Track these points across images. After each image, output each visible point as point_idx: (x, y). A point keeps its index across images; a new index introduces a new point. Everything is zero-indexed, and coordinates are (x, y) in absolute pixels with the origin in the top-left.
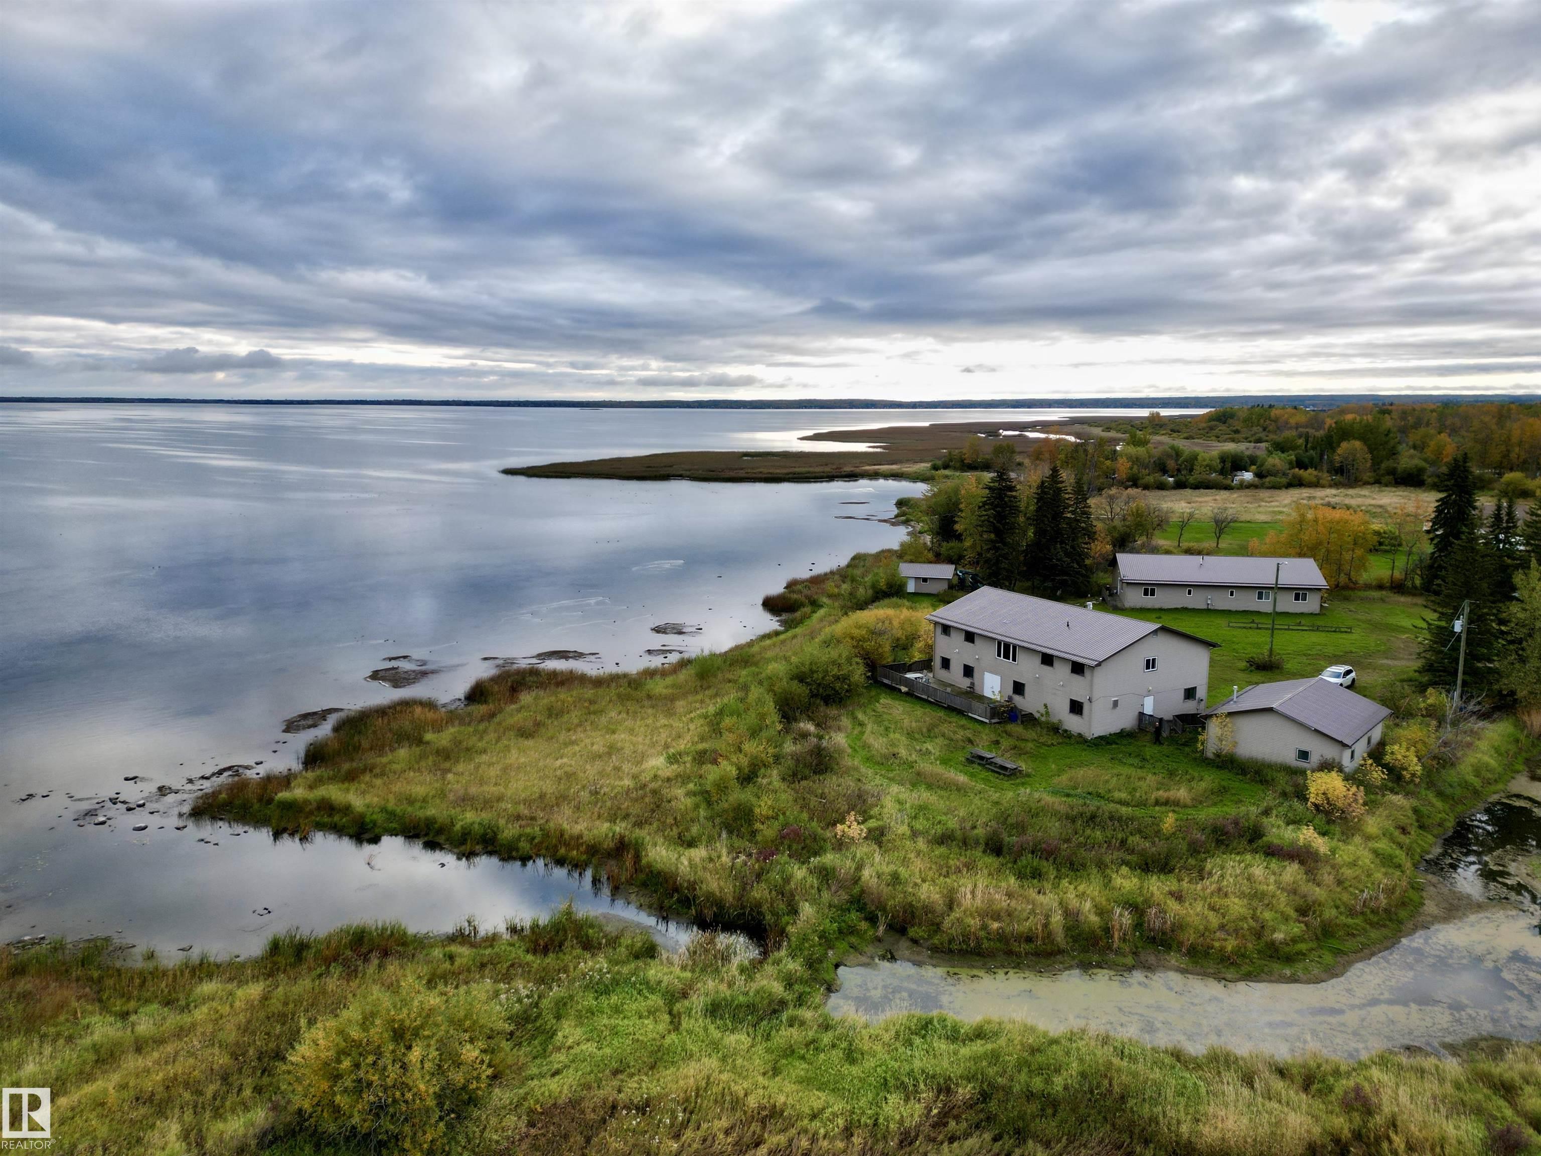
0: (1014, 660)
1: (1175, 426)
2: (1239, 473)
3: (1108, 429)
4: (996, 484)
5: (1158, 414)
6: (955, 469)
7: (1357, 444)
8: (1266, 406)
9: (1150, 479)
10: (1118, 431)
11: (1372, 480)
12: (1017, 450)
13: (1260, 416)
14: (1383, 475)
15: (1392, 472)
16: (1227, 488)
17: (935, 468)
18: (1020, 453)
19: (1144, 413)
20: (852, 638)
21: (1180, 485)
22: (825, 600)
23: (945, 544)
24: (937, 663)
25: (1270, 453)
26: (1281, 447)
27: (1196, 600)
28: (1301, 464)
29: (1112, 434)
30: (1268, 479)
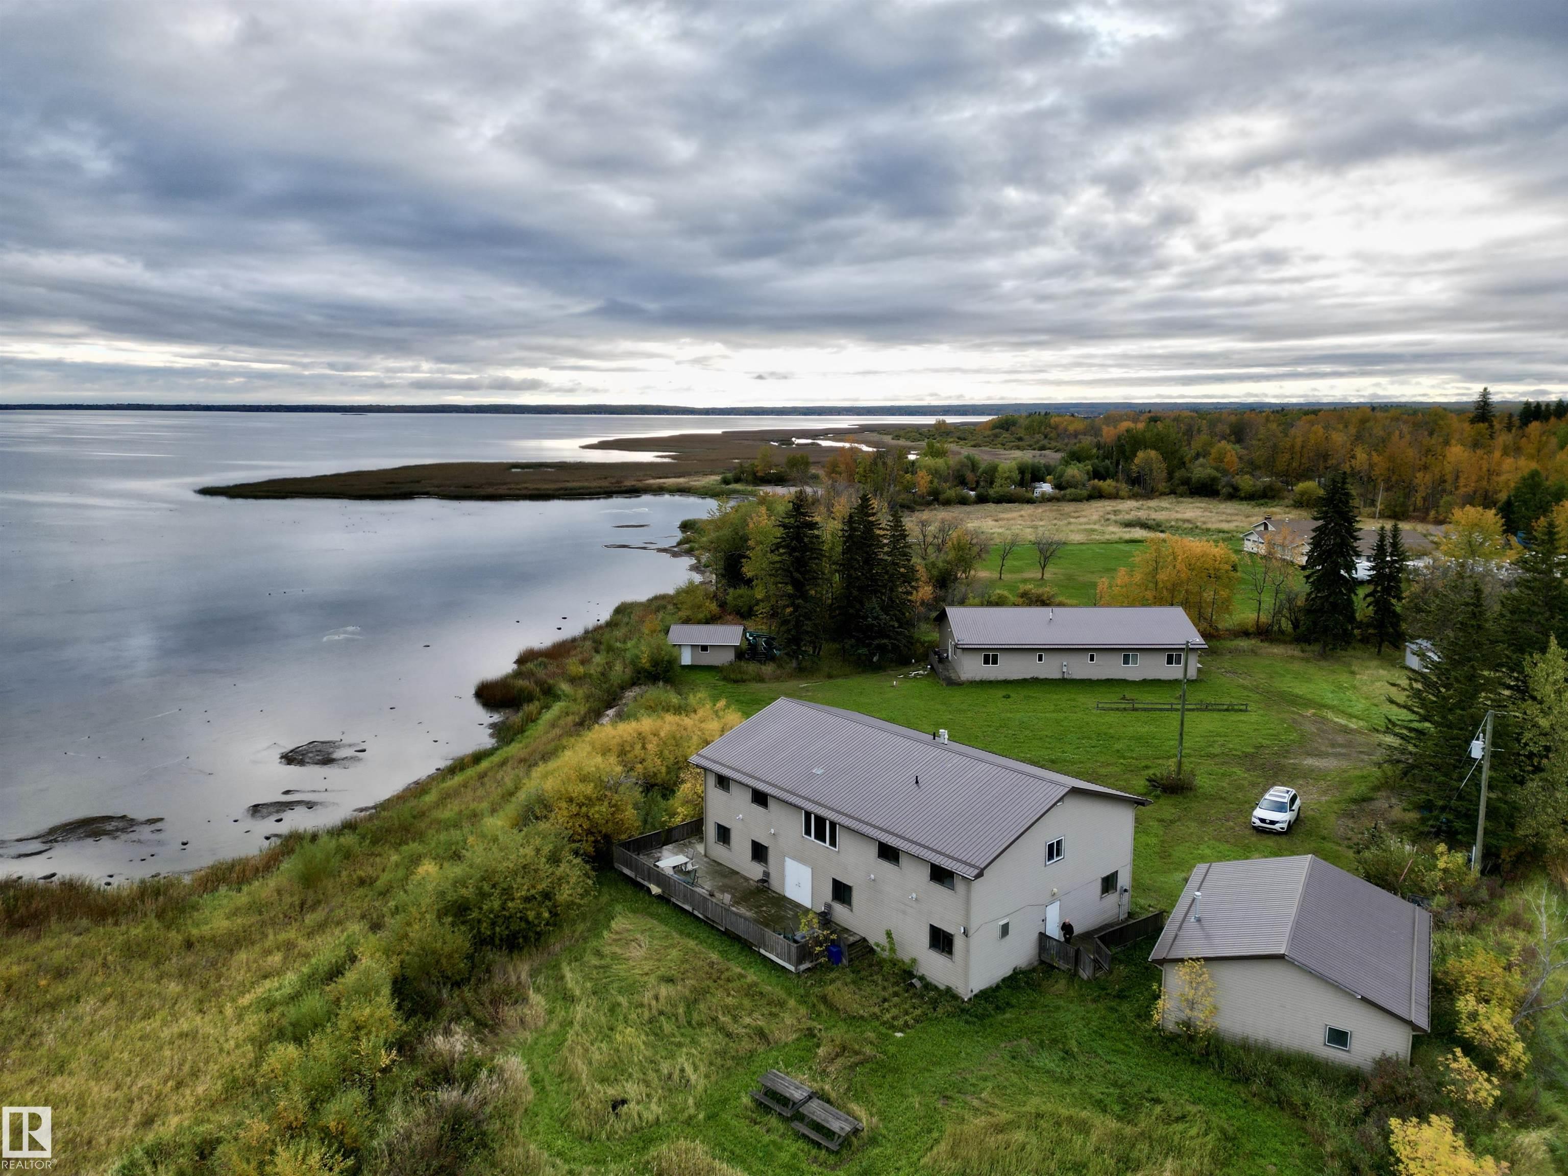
0: (833, 843)
1: (962, 434)
2: (1037, 484)
3: (897, 437)
4: (792, 520)
5: (944, 421)
6: (747, 482)
7: (1153, 453)
8: (1043, 413)
9: (951, 493)
10: (907, 439)
11: (1167, 490)
12: (811, 460)
13: (1041, 423)
14: (1178, 485)
15: (1186, 482)
16: (1030, 501)
17: (726, 482)
18: (814, 463)
19: (931, 420)
20: (571, 800)
21: (982, 500)
22: (565, 687)
23: (731, 591)
24: (711, 832)
25: (1067, 463)
26: (1076, 457)
27: (1049, 669)
28: (1097, 474)
29: (902, 442)
30: (1068, 491)
